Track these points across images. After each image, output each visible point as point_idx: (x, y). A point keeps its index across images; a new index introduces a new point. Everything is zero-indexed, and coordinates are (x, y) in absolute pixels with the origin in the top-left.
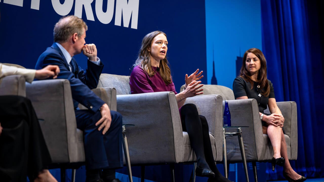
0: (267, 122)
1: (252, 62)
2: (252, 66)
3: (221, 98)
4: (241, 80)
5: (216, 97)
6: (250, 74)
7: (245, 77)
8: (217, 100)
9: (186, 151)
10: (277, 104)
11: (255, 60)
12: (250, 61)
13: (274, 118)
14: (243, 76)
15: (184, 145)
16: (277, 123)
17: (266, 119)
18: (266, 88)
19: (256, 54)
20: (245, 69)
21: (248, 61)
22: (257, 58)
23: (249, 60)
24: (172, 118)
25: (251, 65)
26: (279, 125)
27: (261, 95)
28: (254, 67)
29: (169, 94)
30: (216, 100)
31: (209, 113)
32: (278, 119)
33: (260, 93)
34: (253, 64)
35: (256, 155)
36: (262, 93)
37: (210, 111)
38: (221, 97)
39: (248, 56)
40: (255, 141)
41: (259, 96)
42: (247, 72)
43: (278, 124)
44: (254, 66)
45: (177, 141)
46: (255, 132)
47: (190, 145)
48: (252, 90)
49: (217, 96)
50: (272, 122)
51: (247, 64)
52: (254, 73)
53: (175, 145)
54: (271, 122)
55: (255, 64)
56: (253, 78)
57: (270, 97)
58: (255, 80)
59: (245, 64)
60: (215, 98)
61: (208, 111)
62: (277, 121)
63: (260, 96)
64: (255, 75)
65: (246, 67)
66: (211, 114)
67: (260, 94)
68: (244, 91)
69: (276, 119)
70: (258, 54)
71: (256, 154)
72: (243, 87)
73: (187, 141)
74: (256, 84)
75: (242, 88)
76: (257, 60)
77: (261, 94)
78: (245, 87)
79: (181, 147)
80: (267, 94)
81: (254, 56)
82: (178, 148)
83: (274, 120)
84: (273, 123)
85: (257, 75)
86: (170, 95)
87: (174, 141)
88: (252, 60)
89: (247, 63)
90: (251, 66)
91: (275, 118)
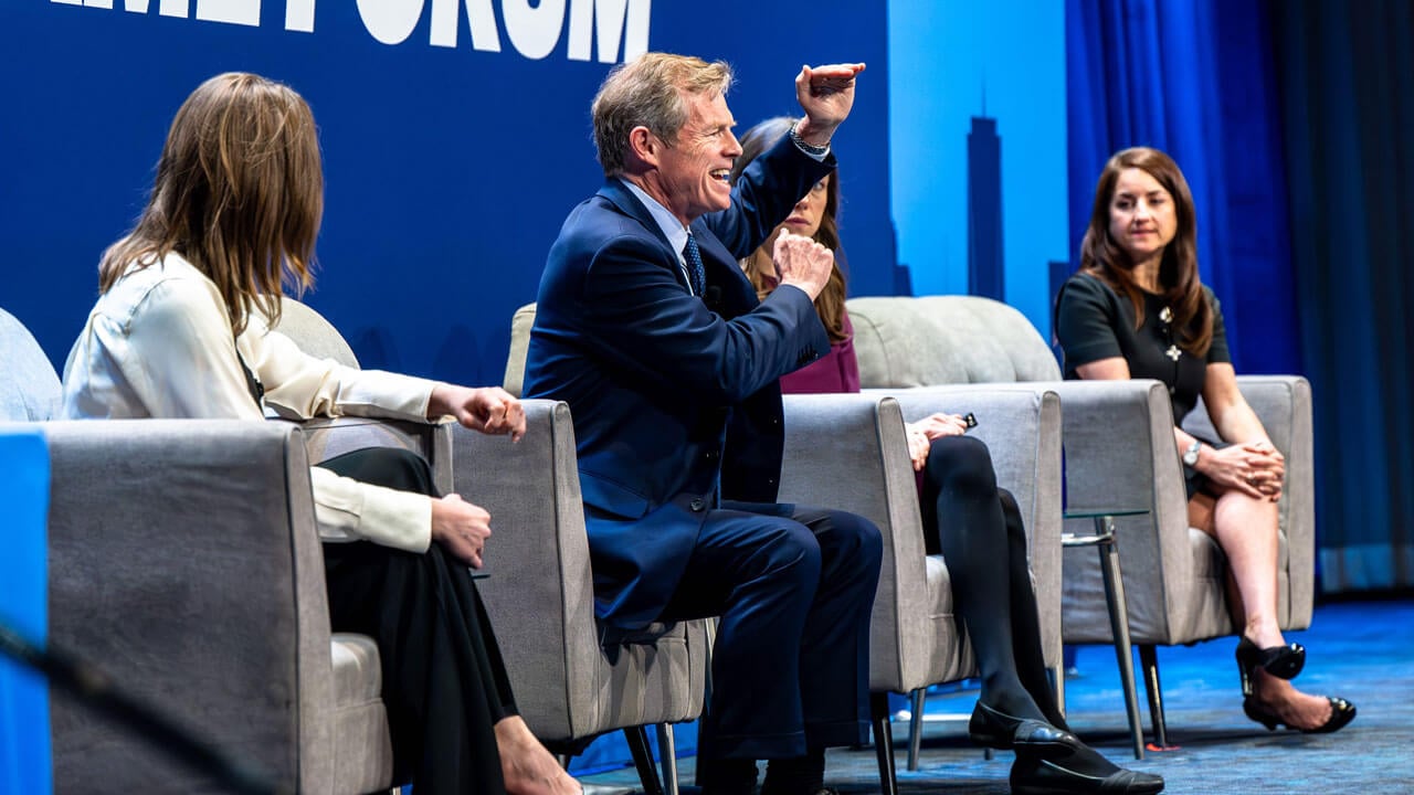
0: (1215, 478)
1: (1143, 210)
2: (1142, 227)
3: (1055, 401)
4: (1094, 291)
5: (1038, 398)
6: (1128, 258)
7: (1109, 273)
8: (1041, 410)
9: (938, 641)
10: (1244, 386)
11: (1153, 201)
12: (1134, 204)
13: (1246, 460)
14: (1099, 267)
15: (933, 617)
16: (1257, 482)
17: (1212, 462)
18: (1198, 322)
19: (1158, 171)
20: (1106, 240)
21: (1123, 206)
22: (1164, 194)
23: (1129, 201)
24: (890, 505)
25: (1140, 222)
26: (1265, 493)
27: (1179, 352)
28: (1151, 231)
29: (880, 408)
30: (1036, 411)
31: (1008, 464)
32: (1265, 466)
33: (1172, 343)
34: (1146, 221)
35: (1162, 622)
36: (1185, 340)
37: (1011, 459)
38: (1055, 397)
39: (1124, 185)
40: (1159, 562)
41: (1171, 358)
42: (1113, 250)
43: (1262, 488)
44: (1149, 226)
45: (908, 601)
46: (1159, 523)
47: (952, 615)
48: (1139, 330)
49: (1041, 396)
50: (1240, 477)
51: (1119, 219)
52: (1147, 256)
53: (901, 618)
54: (1233, 478)
55: (1154, 220)
56: (1144, 277)
57: (1212, 358)
58: (1152, 286)
59: (1104, 219)
60: (1033, 404)
61: (1006, 456)
62: (1259, 473)
63: (1176, 358)
64: (1149, 263)
65: (1113, 228)
66: (1017, 471)
67: (1174, 347)
68: (1109, 337)
69: (1256, 466)
70: (1167, 172)
71: (1161, 615)
72: (1103, 318)
73: (941, 596)
74: (1153, 304)
75: (1102, 322)
76: (1162, 201)
77: (1178, 348)
78: (1114, 320)
79: (922, 623)
80: (1203, 345)
81: (1151, 184)
82: (909, 629)
83: (1244, 470)
84: (1243, 484)
85: (1156, 262)
86: (884, 408)
87: (895, 602)
88: (1142, 202)
89: (1117, 213)
90: (1139, 227)
91: (1251, 460)
